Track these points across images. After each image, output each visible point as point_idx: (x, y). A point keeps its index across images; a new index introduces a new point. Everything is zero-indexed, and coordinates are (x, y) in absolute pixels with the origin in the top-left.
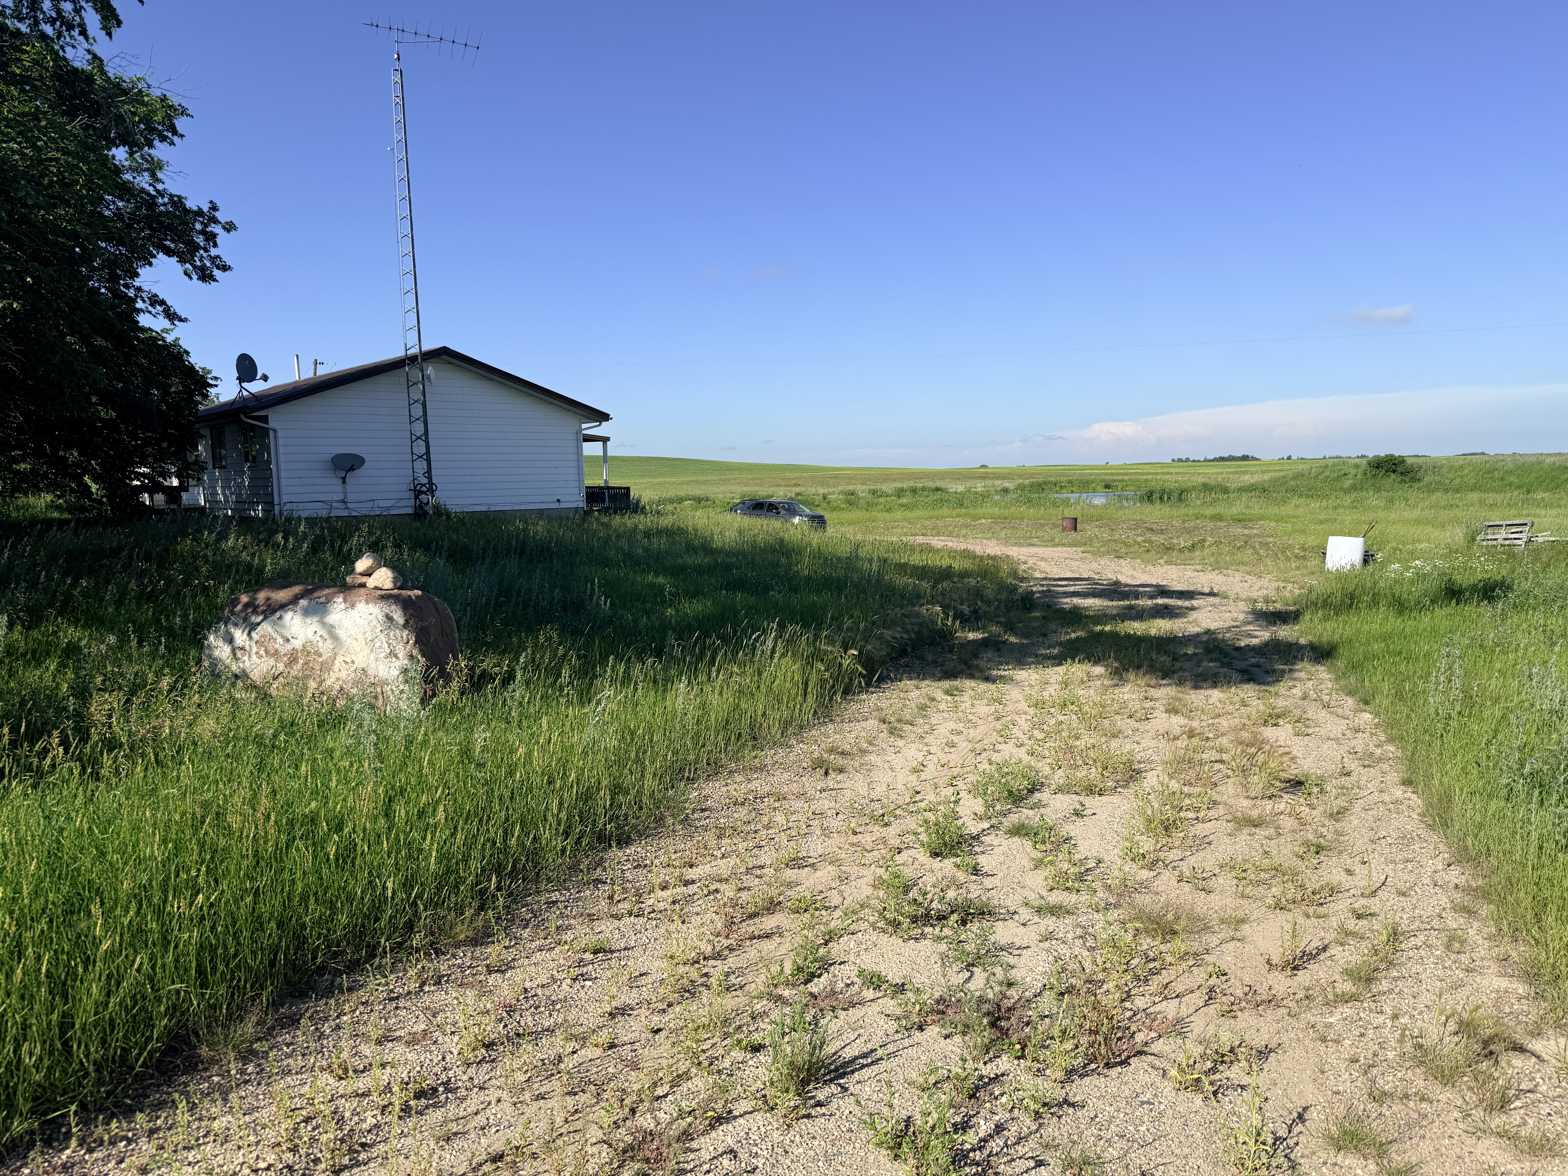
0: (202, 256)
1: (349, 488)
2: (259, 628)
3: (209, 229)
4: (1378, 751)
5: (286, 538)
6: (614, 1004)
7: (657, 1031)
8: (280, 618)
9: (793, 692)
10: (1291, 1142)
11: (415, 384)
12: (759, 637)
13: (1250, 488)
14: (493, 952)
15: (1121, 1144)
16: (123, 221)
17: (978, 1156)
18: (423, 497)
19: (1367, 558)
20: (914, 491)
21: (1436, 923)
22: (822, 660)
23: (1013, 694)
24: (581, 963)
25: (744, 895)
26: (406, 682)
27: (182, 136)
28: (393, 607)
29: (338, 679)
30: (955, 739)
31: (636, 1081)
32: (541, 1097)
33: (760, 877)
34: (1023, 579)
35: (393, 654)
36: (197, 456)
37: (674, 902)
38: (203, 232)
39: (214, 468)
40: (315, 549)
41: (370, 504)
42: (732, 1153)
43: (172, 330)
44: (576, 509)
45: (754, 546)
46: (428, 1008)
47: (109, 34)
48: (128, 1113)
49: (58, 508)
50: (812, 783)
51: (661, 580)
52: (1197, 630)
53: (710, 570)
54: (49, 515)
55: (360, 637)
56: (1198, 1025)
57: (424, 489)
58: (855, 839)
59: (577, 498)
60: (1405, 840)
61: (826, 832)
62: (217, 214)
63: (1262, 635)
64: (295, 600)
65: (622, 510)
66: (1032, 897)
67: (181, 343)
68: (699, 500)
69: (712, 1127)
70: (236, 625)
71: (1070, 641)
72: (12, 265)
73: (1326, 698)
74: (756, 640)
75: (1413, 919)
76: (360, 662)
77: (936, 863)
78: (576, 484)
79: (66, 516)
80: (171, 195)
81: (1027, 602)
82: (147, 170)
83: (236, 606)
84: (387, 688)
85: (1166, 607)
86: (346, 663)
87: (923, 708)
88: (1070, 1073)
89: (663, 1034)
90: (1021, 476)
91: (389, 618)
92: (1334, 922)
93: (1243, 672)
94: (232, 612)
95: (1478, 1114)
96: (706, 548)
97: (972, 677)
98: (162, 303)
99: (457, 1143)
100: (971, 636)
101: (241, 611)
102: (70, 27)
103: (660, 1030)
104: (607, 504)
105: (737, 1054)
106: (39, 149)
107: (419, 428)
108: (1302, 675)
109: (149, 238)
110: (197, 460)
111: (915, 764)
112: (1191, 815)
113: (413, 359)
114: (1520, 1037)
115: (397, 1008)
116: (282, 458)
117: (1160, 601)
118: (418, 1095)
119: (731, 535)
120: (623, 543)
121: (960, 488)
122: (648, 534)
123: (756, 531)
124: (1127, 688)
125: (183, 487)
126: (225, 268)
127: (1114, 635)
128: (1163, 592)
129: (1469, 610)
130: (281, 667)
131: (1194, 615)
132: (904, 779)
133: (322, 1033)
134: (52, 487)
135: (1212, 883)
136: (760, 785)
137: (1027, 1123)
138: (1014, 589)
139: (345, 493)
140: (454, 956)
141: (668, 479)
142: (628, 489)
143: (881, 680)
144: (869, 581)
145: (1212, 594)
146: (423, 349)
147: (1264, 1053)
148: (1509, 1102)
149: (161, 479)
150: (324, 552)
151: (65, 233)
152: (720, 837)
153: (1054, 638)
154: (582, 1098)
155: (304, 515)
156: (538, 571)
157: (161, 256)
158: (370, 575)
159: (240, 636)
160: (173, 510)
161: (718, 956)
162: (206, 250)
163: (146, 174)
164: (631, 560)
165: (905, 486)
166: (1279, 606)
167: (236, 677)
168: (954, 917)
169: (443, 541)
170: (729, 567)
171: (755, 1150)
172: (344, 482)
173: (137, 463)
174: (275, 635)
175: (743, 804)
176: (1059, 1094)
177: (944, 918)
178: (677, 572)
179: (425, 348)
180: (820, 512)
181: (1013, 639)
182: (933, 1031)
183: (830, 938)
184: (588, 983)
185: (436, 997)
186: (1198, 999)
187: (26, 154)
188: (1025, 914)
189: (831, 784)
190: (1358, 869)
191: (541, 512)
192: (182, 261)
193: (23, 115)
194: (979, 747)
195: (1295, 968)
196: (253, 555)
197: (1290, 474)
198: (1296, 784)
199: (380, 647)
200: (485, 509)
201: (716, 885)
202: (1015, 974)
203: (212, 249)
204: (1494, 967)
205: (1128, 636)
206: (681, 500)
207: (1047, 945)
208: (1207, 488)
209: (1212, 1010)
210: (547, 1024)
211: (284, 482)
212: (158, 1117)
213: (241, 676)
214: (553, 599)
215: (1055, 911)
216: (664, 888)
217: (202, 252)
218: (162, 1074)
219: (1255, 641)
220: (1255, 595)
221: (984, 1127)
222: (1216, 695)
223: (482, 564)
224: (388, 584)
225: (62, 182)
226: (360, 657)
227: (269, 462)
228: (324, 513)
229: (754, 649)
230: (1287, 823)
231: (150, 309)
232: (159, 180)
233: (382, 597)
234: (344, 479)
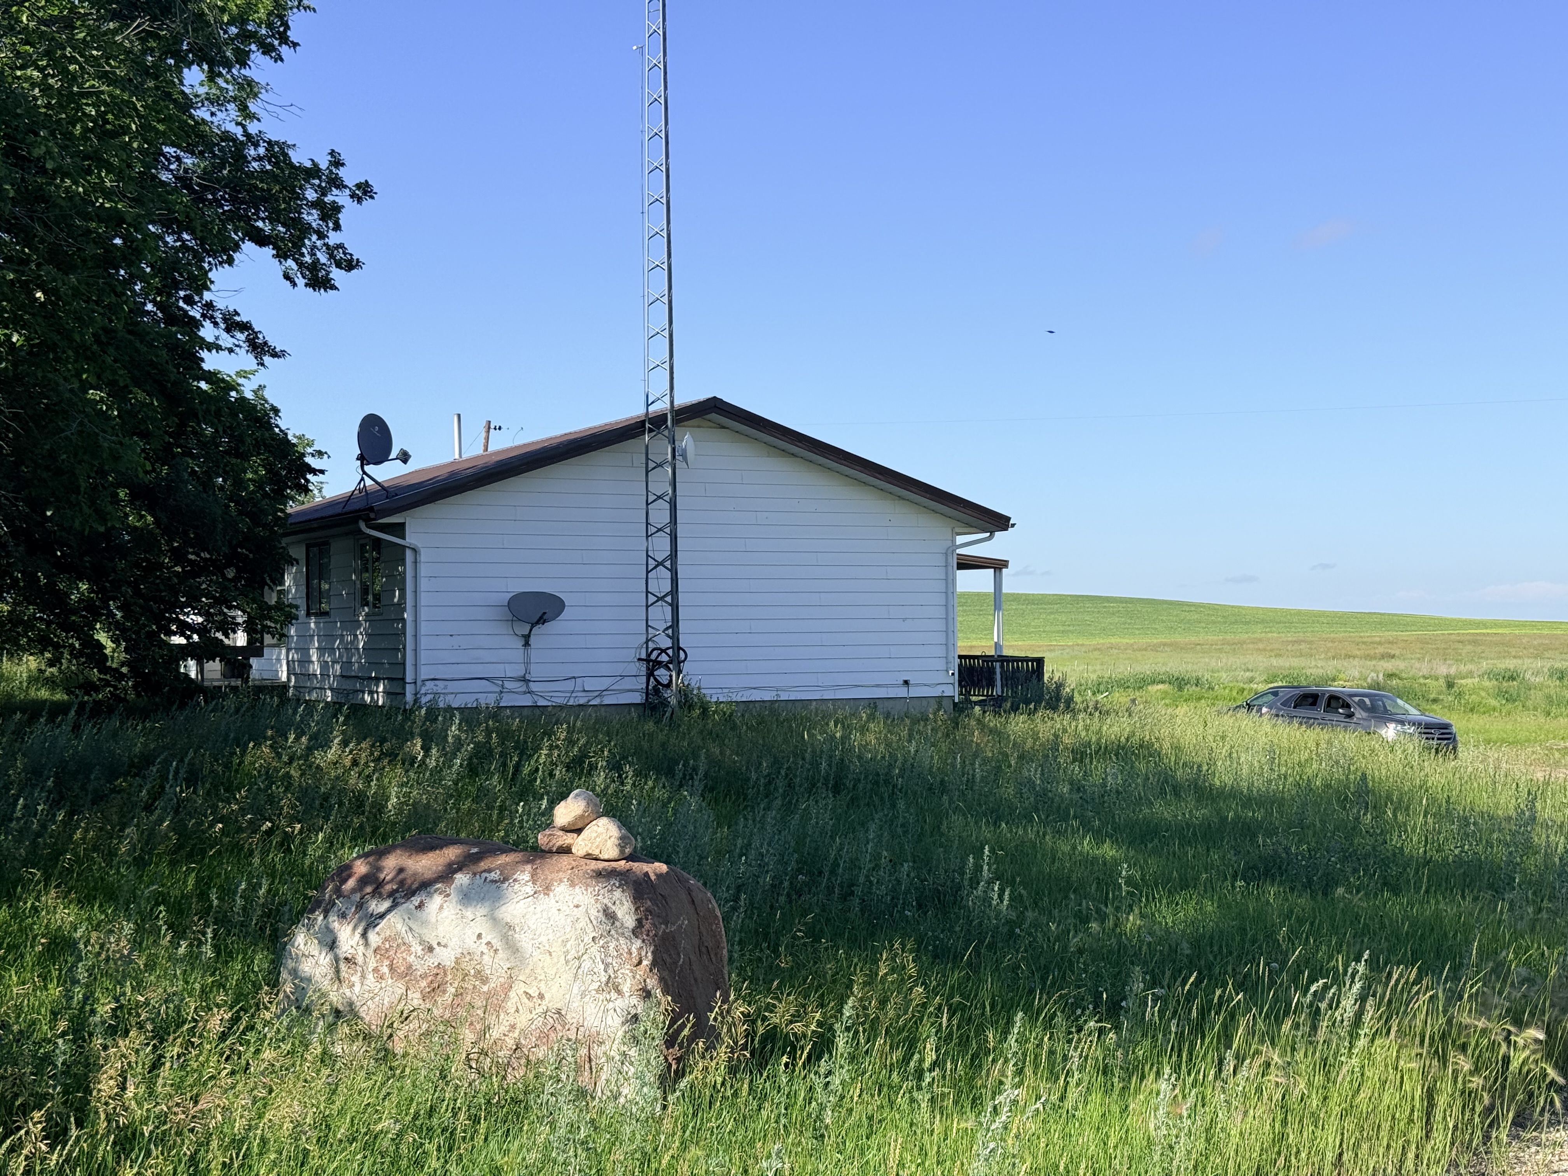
0: (314, 247)
1: (534, 655)
2: (383, 923)
3: (328, 199)
5: (426, 749)
8: (420, 906)
9: (1402, 1115)
11: (659, 465)
12: (1326, 988)
16: (189, 188)
18: (662, 674)
22: (1464, 1048)
26: (636, 1041)
27: (295, 45)
28: (618, 894)
29: (513, 1027)
35: (612, 985)
36: (280, 592)
38: (318, 204)
39: (308, 614)
40: (473, 770)
41: (569, 685)
43: (253, 373)
44: (940, 699)
45: (1305, 788)
49: (51, 683)
51: (1109, 851)
53: (1209, 832)
54: (32, 693)
55: (556, 949)
57: (664, 658)
59: (941, 678)
62: (342, 172)
64: (447, 875)
65: (1027, 703)
67: (267, 394)
68: (1180, 683)
70: (343, 916)
72: (15, 271)
74: (1319, 996)
76: (554, 998)
78: (941, 651)
79: (60, 696)
80: (270, 143)
82: (235, 99)
83: (344, 881)
84: (598, 1051)
86: (529, 997)
91: (610, 916)
94: (338, 891)
98: (245, 327)
101: (354, 891)
104: (997, 691)
106: (73, 79)
107: (661, 546)
109: (231, 217)
110: (279, 602)
113: (657, 422)
116: (424, 599)
119: (1251, 763)
120: (1032, 771)
122: (1080, 754)
123: (1305, 756)
125: (255, 648)
126: (350, 265)
130: (415, 998)
134: (42, 644)
139: (527, 663)
141: (1113, 640)
142: (1040, 661)
146: (677, 403)
149: (219, 635)
150: (489, 775)
151: (103, 216)
155: (457, 702)
156: (873, 827)
157: (248, 246)
158: (579, 831)
159: (348, 938)
160: (235, 689)
162: (321, 236)
163: (231, 107)
167: (337, 1013)
169: (696, 758)
172: (527, 644)
173: (183, 606)
174: (410, 938)
178: (1141, 835)
179: (679, 402)
180: (1439, 715)
187: (51, 87)
191: (873, 704)
192: (282, 255)
193: (48, 22)
196: (369, 778)
199: (592, 972)
200: (768, 696)
203: (331, 234)
206: (1142, 683)
211: (424, 642)
213: (345, 1013)
214: (899, 882)
217: (314, 238)
223: (768, 808)
224: (611, 850)
225: (102, 131)
226: (555, 989)
227: (401, 607)
228: (488, 700)
229: (1316, 1014)
231: (226, 340)
232: (252, 117)
233: (599, 875)
234: (526, 639)
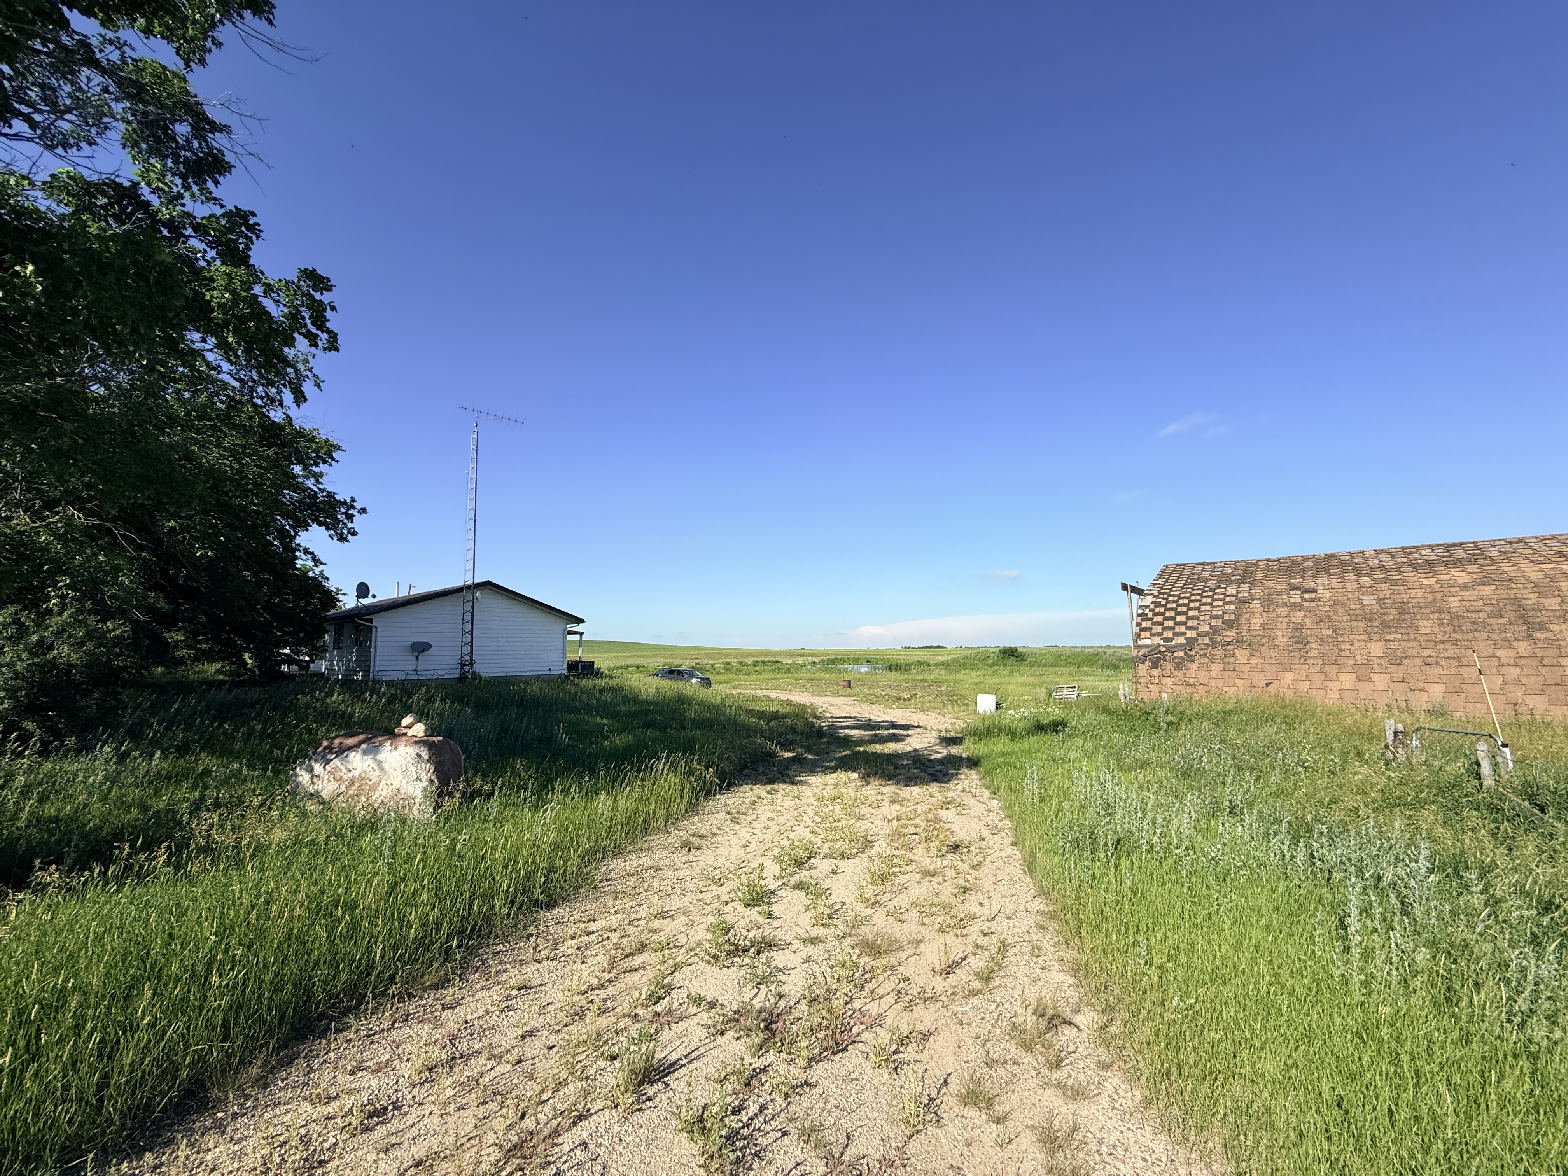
0: (342, 527)
1: (420, 662)
2: (332, 763)
3: (349, 512)
4: (1000, 824)
5: (371, 696)
6: (525, 1029)
7: (551, 1048)
8: (347, 756)
10: (938, 1101)
11: (468, 602)
12: (656, 760)
13: (942, 664)
14: (450, 993)
15: (836, 1113)
16: (293, 505)
17: (746, 1132)
18: (466, 668)
19: (998, 706)
20: (764, 662)
21: (1026, 937)
22: (694, 775)
23: (806, 791)
24: (508, 998)
25: (625, 940)
26: (426, 797)
27: (337, 461)
28: (423, 748)
29: (381, 796)
30: (770, 823)
31: (531, 1089)
32: (462, 1108)
33: (637, 927)
34: (819, 718)
35: (418, 779)
36: (323, 642)
37: (578, 948)
38: (345, 514)
39: (334, 649)
40: (389, 702)
41: (432, 672)
42: (585, 1144)
43: (315, 568)
44: (560, 675)
46: (394, 1042)
47: (298, 406)
48: (140, 1153)
49: (223, 674)
50: (679, 858)
51: (604, 721)
52: (910, 749)
53: (635, 714)
54: (216, 677)
55: (398, 768)
56: (890, 1021)
57: (467, 663)
58: (700, 896)
59: (561, 668)
60: (1012, 881)
61: (684, 892)
62: (355, 504)
63: (943, 752)
64: (358, 746)
65: (588, 675)
66: (801, 932)
67: (321, 576)
68: (638, 667)
69: (574, 1124)
70: (316, 761)
71: (841, 758)
73: (973, 791)
74: (654, 763)
75: (1014, 935)
76: (397, 785)
77: (747, 912)
78: (561, 660)
79: (225, 678)
80: (327, 492)
81: (821, 733)
82: (313, 477)
83: (318, 749)
84: (412, 801)
85: (894, 734)
86: (387, 785)
87: (754, 803)
88: (812, 1060)
89: (555, 1050)
90: (822, 655)
91: (419, 756)
92: (970, 940)
93: (932, 775)
94: (315, 753)
95: (1045, 1071)
96: (636, 700)
97: (784, 782)
98: (312, 553)
99: (394, 1153)
100: (786, 755)
101: (321, 752)
102: (273, 401)
103: (554, 1046)
104: (579, 672)
105: (601, 1063)
107: (468, 627)
108: (963, 776)
109: (309, 515)
110: (323, 645)
111: (744, 842)
112: (897, 870)
113: (468, 587)
114: (1068, 1014)
115: (372, 1043)
116: (379, 643)
117: (891, 731)
118: (371, 1116)
119: (652, 691)
120: (585, 697)
121: (790, 662)
122: (601, 691)
123: (667, 689)
124: (869, 787)
125: (311, 661)
126: (354, 534)
127: (865, 752)
128: (894, 726)
129: (1046, 738)
130: (343, 788)
131: (909, 740)
132: (736, 852)
133: (312, 1069)
134: (222, 659)
135: (905, 916)
136: (646, 861)
137: (780, 1101)
138: (812, 725)
139: (417, 665)
140: (421, 998)
141: (618, 655)
142: (593, 662)
143: (730, 786)
144: (729, 722)
145: (919, 727)
147: (926, 1036)
148: (1062, 1061)
149: (296, 656)
152: (616, 899)
153: (833, 755)
154: (492, 1106)
155: (387, 679)
157: (315, 525)
158: (410, 728)
159: (318, 768)
160: (302, 675)
161: (602, 987)
162: (345, 524)
163: (312, 480)
164: (588, 709)
165: (759, 659)
166: (953, 734)
167: (311, 795)
168: (753, 950)
169: (473, 696)
170: (648, 712)
171: (600, 1140)
172: (417, 659)
173: (281, 647)
174: (342, 767)
175: (633, 875)
176: (802, 1078)
177: (747, 951)
178: (615, 715)
179: (477, 581)
180: (708, 675)
181: (810, 757)
182: (730, 1034)
183: (676, 968)
184: (511, 1013)
185: (403, 1032)
186: (891, 999)
188: (796, 944)
189: (691, 858)
190: (986, 902)
191: (538, 677)
192: (328, 529)
194: (783, 829)
195: (948, 973)
197: (961, 656)
198: (956, 847)
199: (411, 775)
200: (504, 675)
201: (609, 934)
202: (785, 989)
203: (349, 524)
204: (1056, 966)
205: (873, 753)
206: (627, 667)
207: (807, 965)
208: (920, 663)
209: (898, 1007)
210: (477, 1047)
211: (378, 658)
212: (164, 1154)
213: (315, 796)
215: (813, 941)
216: (573, 938)
217: (342, 524)
218: (177, 1114)
219: (939, 756)
220: (940, 727)
221: (753, 1109)
222: (916, 790)
224: (422, 734)
225: (255, 484)
226: (397, 782)
227: (370, 646)
228: (400, 678)
229: (652, 769)
230: (951, 873)
231: (304, 557)
232: (319, 483)
233: (416, 742)
234: (417, 657)
